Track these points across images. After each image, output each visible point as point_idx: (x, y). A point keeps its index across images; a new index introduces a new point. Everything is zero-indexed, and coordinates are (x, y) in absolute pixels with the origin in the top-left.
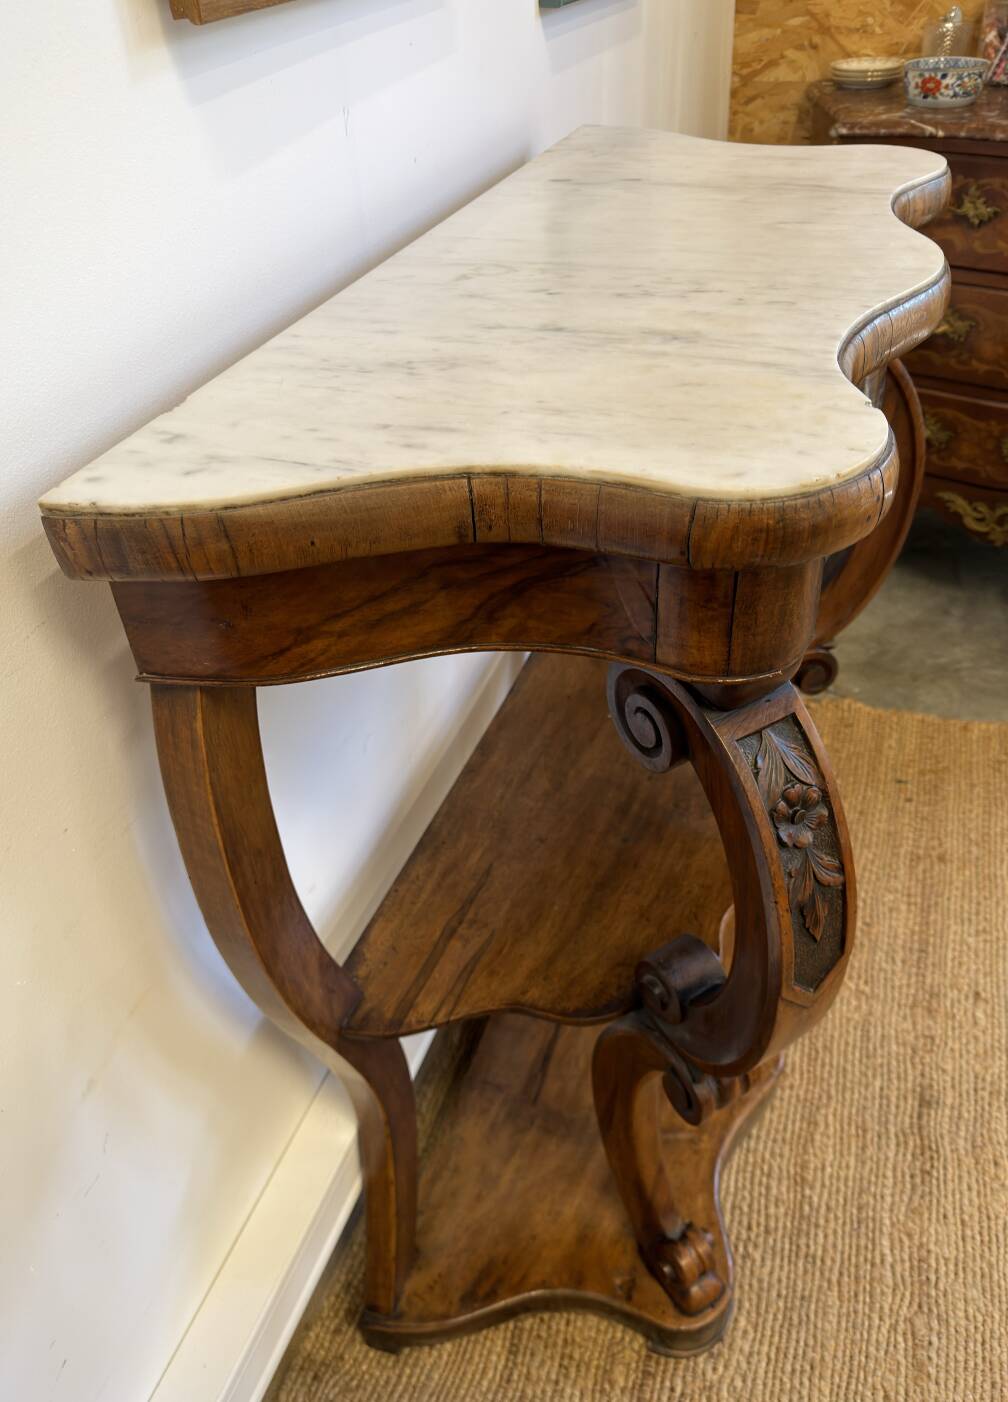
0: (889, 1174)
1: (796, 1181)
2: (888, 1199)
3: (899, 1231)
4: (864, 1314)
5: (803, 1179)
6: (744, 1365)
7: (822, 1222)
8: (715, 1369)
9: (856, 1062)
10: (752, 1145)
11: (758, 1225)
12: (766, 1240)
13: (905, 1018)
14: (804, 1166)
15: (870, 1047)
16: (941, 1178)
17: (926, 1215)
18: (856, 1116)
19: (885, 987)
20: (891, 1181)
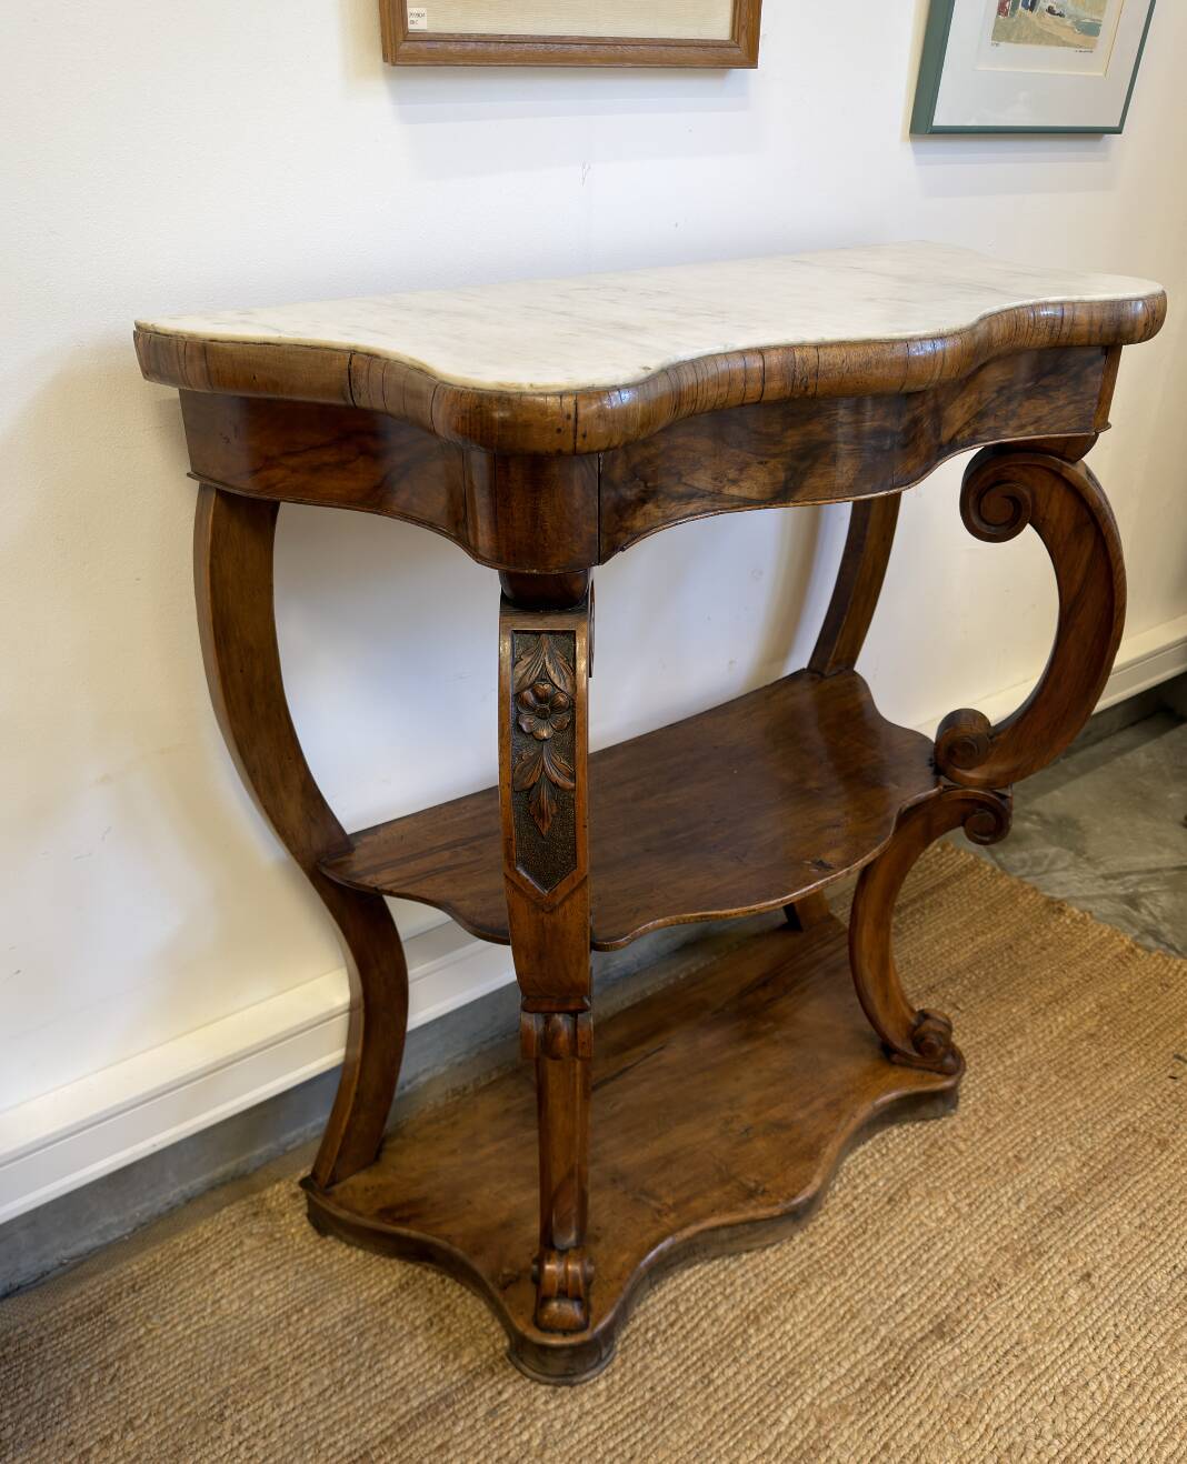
0: (847, 1365)
1: (748, 1317)
2: (826, 1383)
3: (814, 1414)
4: (718, 1451)
5: (757, 1318)
6: (574, 1417)
7: (743, 1360)
8: (546, 1402)
9: (898, 1261)
10: (733, 1266)
11: (682, 1327)
12: (678, 1342)
13: (985, 1254)
14: (768, 1310)
15: (925, 1257)
16: (897, 1400)
17: (853, 1418)
18: (857, 1302)
19: (988, 1218)
20: (843, 1371)
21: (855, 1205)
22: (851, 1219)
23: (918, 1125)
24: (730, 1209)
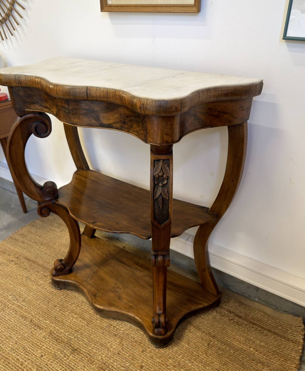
3: (49, 327)
6: (45, 287)
8: (48, 283)
9: (95, 339)
10: (87, 305)
11: (68, 299)
12: (64, 299)
13: (102, 359)
14: (75, 314)
15: (98, 345)
16: (54, 342)
17: (48, 334)
18: (81, 331)
19: (115, 359)
20: (61, 331)
21: (112, 327)
22: (107, 326)
23: (147, 338)
24: (89, 293)
